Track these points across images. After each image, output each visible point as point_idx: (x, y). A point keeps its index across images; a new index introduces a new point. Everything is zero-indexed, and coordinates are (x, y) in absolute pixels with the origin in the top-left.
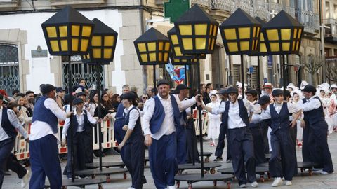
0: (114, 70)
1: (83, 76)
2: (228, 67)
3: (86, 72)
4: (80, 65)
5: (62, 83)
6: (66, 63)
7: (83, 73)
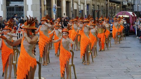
0: (28, 10)
1: (15, 12)
2: (72, 10)
3: (16, 11)
4: (14, 8)
5: (6, 15)
6: (8, 7)
7: (15, 11)
